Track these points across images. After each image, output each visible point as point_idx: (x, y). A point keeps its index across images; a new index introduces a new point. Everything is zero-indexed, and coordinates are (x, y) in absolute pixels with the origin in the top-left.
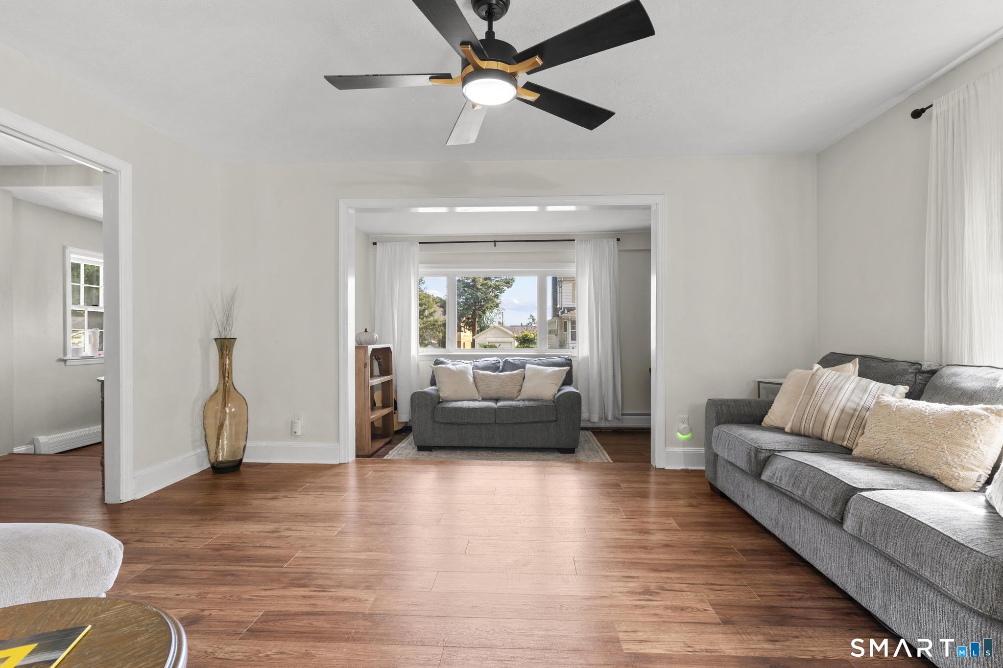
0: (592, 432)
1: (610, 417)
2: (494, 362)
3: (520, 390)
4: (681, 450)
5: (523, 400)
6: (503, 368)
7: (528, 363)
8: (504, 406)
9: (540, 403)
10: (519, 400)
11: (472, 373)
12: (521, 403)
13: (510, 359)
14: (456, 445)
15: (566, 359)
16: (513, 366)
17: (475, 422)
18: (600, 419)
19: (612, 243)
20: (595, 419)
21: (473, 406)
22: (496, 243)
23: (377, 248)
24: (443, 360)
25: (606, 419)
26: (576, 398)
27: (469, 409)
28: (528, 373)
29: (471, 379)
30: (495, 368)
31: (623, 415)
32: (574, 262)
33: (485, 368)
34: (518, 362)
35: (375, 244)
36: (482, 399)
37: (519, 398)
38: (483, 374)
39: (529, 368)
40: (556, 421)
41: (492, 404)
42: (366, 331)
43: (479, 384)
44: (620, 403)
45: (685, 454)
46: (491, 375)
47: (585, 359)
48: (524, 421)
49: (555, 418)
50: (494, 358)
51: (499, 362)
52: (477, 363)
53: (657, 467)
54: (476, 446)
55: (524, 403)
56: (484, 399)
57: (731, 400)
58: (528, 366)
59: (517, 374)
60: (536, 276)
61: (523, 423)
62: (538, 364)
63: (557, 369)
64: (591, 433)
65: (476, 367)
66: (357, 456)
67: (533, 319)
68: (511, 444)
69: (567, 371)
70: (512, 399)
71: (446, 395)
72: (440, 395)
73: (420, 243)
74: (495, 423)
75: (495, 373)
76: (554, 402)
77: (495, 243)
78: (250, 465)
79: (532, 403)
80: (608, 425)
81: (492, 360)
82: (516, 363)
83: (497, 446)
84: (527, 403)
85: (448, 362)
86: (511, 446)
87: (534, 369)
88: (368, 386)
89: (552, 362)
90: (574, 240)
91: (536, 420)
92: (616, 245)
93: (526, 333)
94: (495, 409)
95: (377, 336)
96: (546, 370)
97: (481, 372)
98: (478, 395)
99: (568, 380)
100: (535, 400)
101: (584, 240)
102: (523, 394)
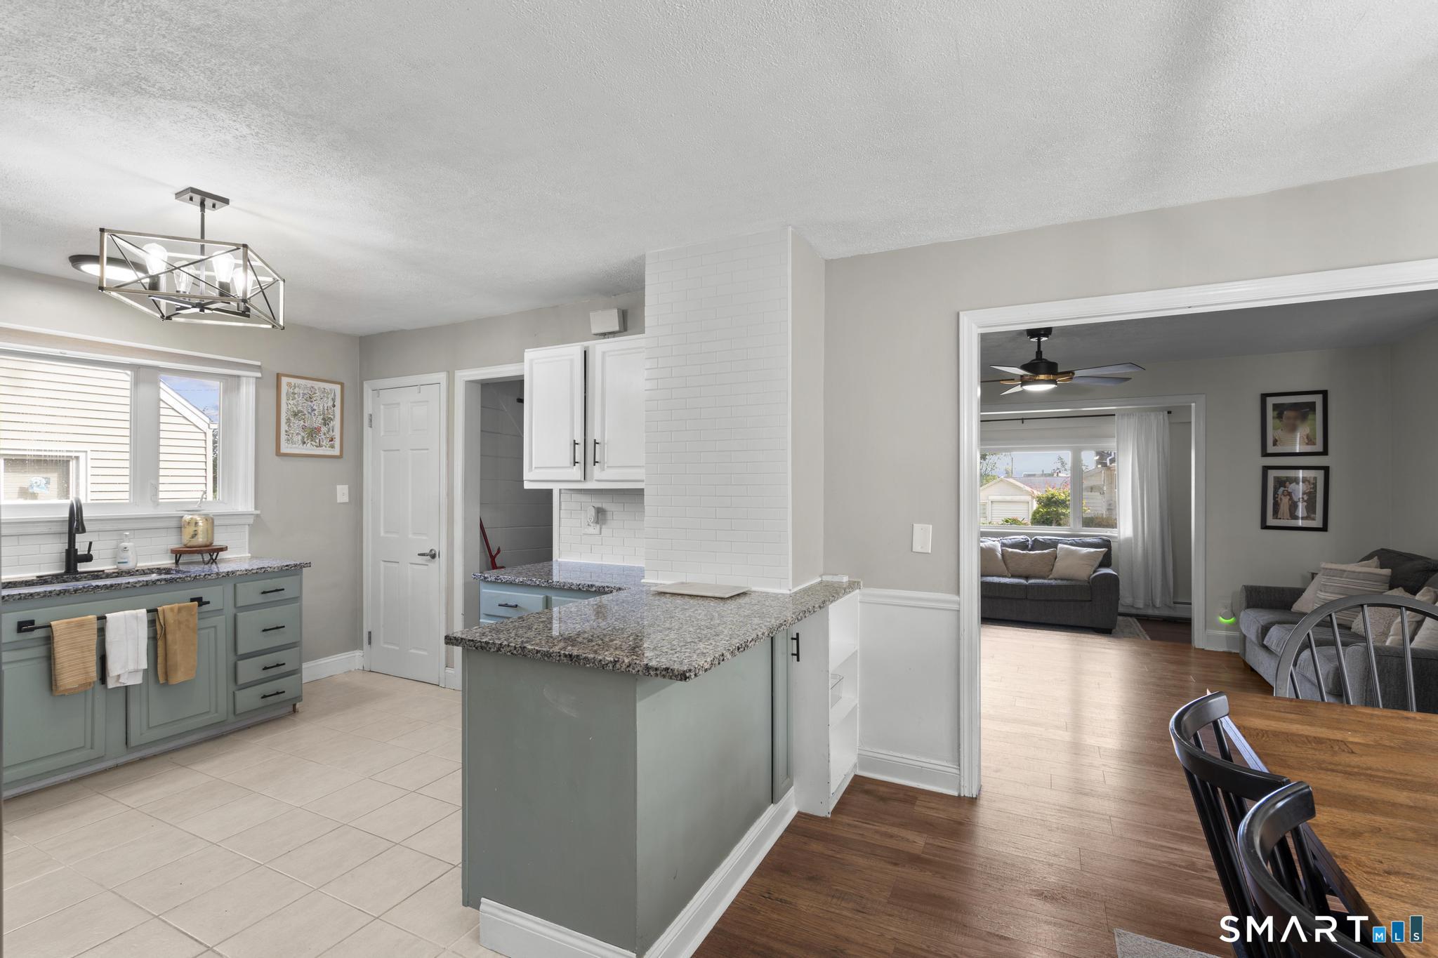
0: (1138, 619)
1: (1158, 603)
2: (1023, 540)
3: (1052, 570)
4: (1224, 633)
5: (1056, 579)
6: (1032, 547)
7: (1060, 543)
8: (1036, 584)
9: (1073, 583)
10: (1051, 579)
11: (1000, 550)
12: (1053, 582)
13: (1040, 538)
14: (987, 616)
15: (1103, 540)
16: (1043, 545)
17: (1006, 596)
18: (1146, 605)
19: (1162, 416)
20: (1140, 604)
21: (1004, 581)
22: (1025, 420)
25: (1154, 606)
26: (1113, 581)
27: (999, 584)
28: (1061, 553)
29: (1000, 556)
30: (1023, 546)
31: (1175, 603)
33: (1013, 546)
34: (1049, 542)
37: (1051, 577)
38: (1012, 552)
39: (1062, 548)
40: (1091, 601)
41: (1023, 581)
43: (1008, 561)
44: (1172, 590)
45: (1228, 637)
46: (1020, 553)
47: (1127, 541)
48: (1056, 598)
49: (1089, 599)
50: (1022, 537)
51: (1028, 541)
52: (1005, 541)
53: (1197, 647)
55: (1056, 582)
56: (1013, 576)
57: (1263, 587)
58: (1060, 546)
59: (1048, 553)
61: (1055, 601)
62: (1071, 544)
63: (1092, 550)
64: (1135, 620)
65: (1003, 545)
67: (1063, 464)
68: (1042, 621)
69: (1104, 553)
70: (1044, 578)
74: (1027, 598)
75: (1025, 552)
76: (1089, 583)
77: (1023, 421)
79: (1065, 583)
80: (1157, 613)
81: (1020, 538)
82: (1047, 542)
84: (1059, 582)
87: (1067, 549)
89: (1087, 542)
90: (1114, 415)
91: (1069, 598)
92: (1166, 418)
93: (1052, 491)
94: (1026, 586)
96: (1080, 551)
97: (1010, 550)
98: (1007, 571)
99: (1106, 561)
100: (1067, 580)
101: (1124, 415)
102: (1055, 573)
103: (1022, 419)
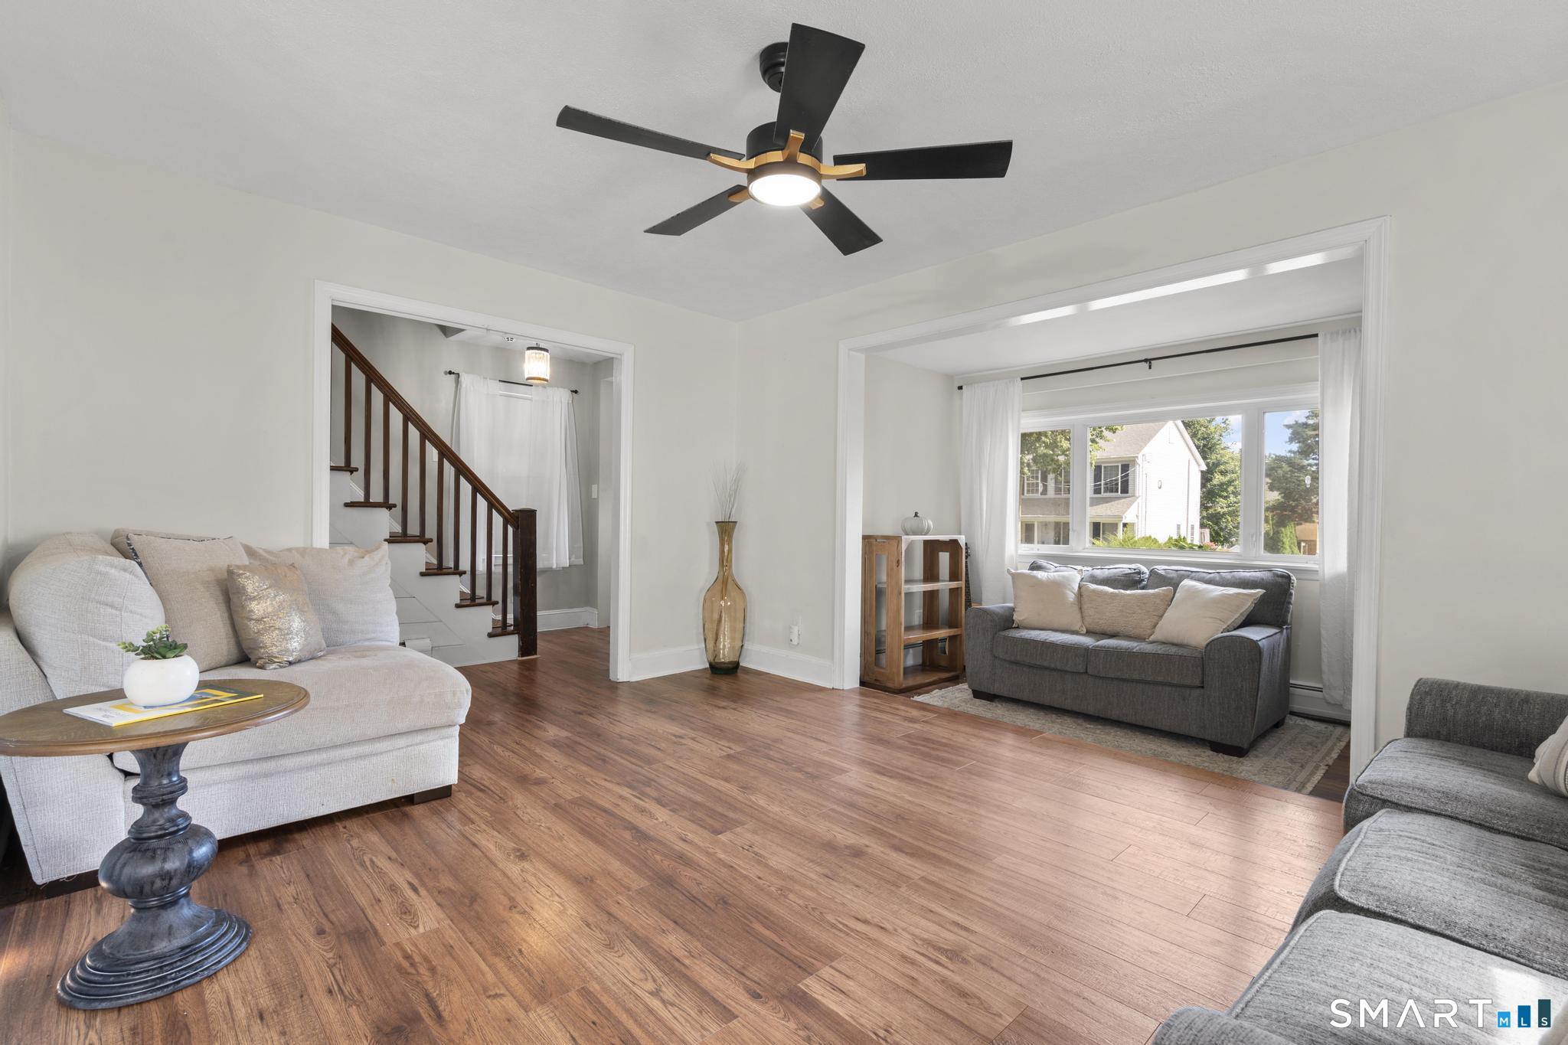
2: (1130, 571)
3: (1155, 626)
6: (1146, 584)
7: (1191, 578)
8: (1104, 647)
9: (1181, 652)
10: (1152, 642)
11: (1077, 586)
13: (1163, 568)
14: (1025, 698)
15: (1280, 575)
16: (1158, 579)
17: (1053, 666)
21: (1053, 639)
22: (1152, 362)
23: (964, 395)
24: (1043, 563)
28: (1181, 596)
29: (1074, 597)
32: (1318, 381)
33: (1106, 581)
34: (1173, 575)
35: (960, 388)
36: (1087, 632)
37: (1148, 638)
38: (1094, 591)
39: (1193, 593)
40: (1203, 687)
41: (1089, 641)
42: (916, 515)
43: (1085, 606)
46: (1106, 593)
47: (1338, 579)
48: (1136, 676)
50: (1134, 565)
51: (1138, 573)
52: (1096, 572)
54: (1056, 706)
58: (1186, 582)
59: (1159, 595)
60: (1239, 414)
62: (1208, 581)
63: (1236, 591)
66: (863, 683)
68: (1115, 714)
69: (1256, 597)
70: (1140, 639)
71: (1023, 618)
72: (1014, 618)
73: (1022, 379)
74: (1086, 672)
75: (1119, 591)
76: (1202, 653)
77: (1150, 363)
78: (747, 671)
79: (1173, 650)
81: (1125, 568)
82: (1169, 576)
83: (1091, 713)
85: (1049, 566)
86: (1114, 717)
87: (1195, 589)
88: (900, 593)
89: (1240, 579)
90: (1316, 335)
91: (1160, 679)
94: (1090, 650)
95: (930, 522)
97: (1095, 587)
98: (1080, 624)
100: (1174, 644)
101: (1337, 333)
102: (1158, 635)
103: (1146, 360)
